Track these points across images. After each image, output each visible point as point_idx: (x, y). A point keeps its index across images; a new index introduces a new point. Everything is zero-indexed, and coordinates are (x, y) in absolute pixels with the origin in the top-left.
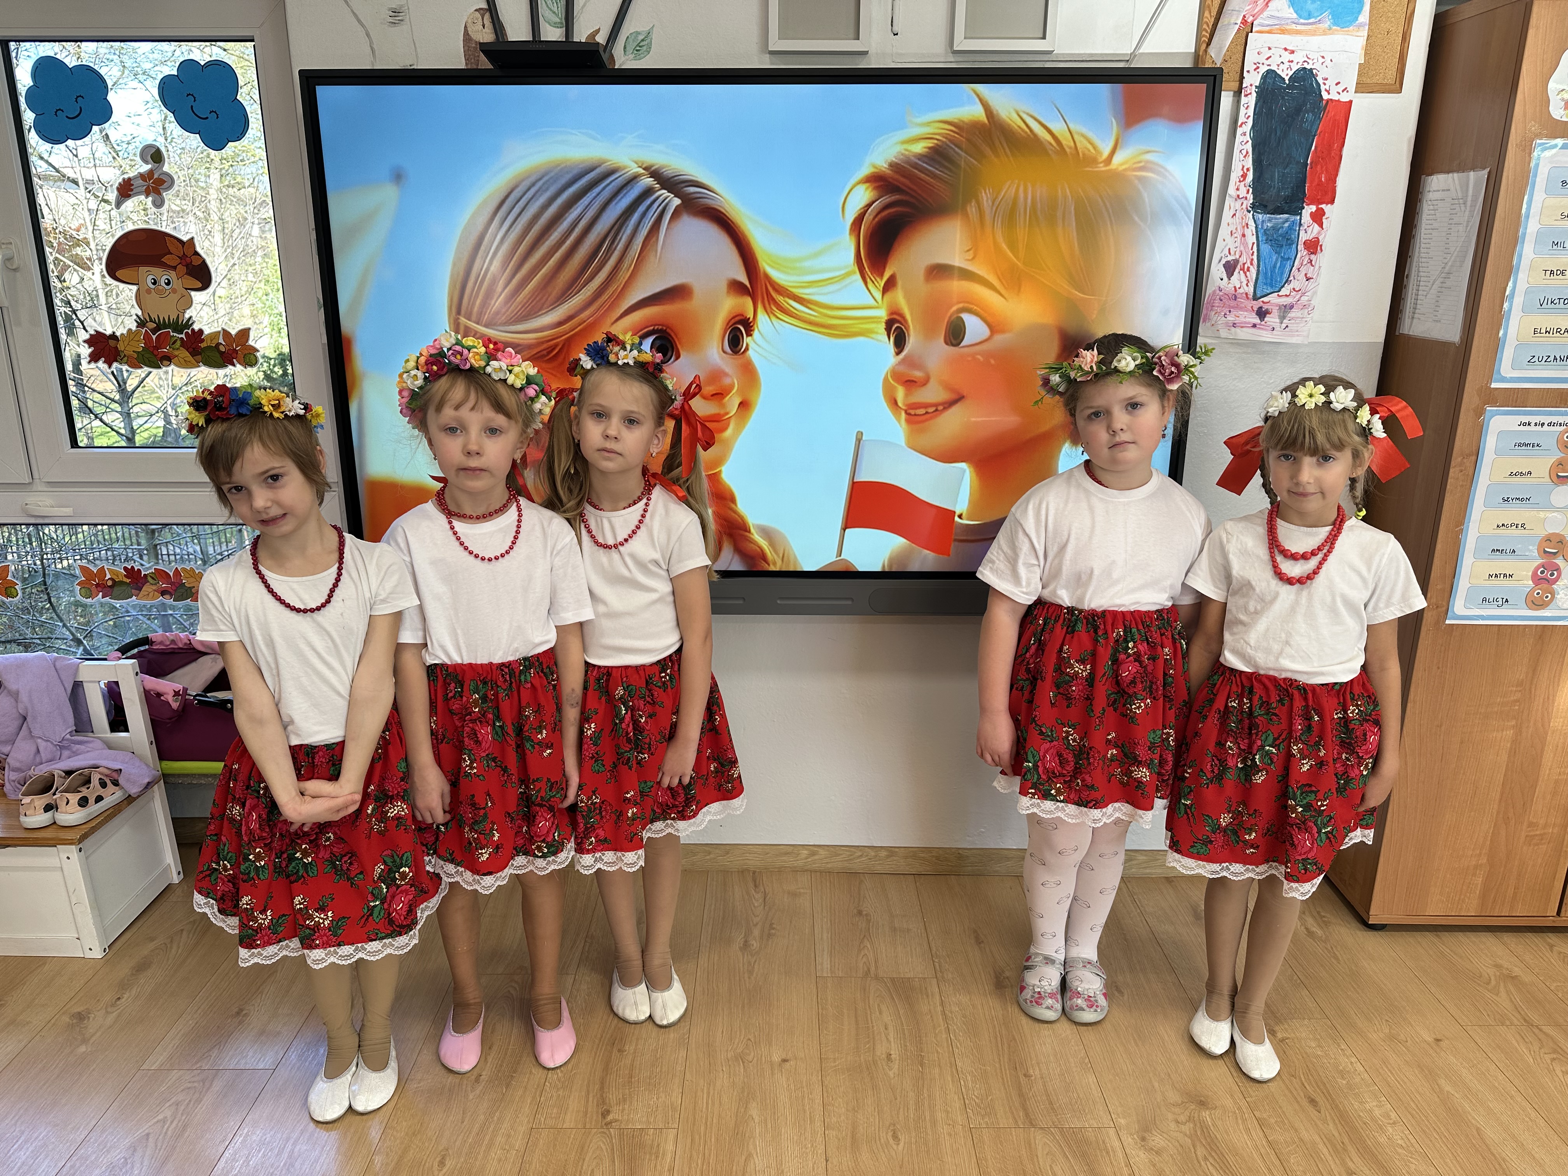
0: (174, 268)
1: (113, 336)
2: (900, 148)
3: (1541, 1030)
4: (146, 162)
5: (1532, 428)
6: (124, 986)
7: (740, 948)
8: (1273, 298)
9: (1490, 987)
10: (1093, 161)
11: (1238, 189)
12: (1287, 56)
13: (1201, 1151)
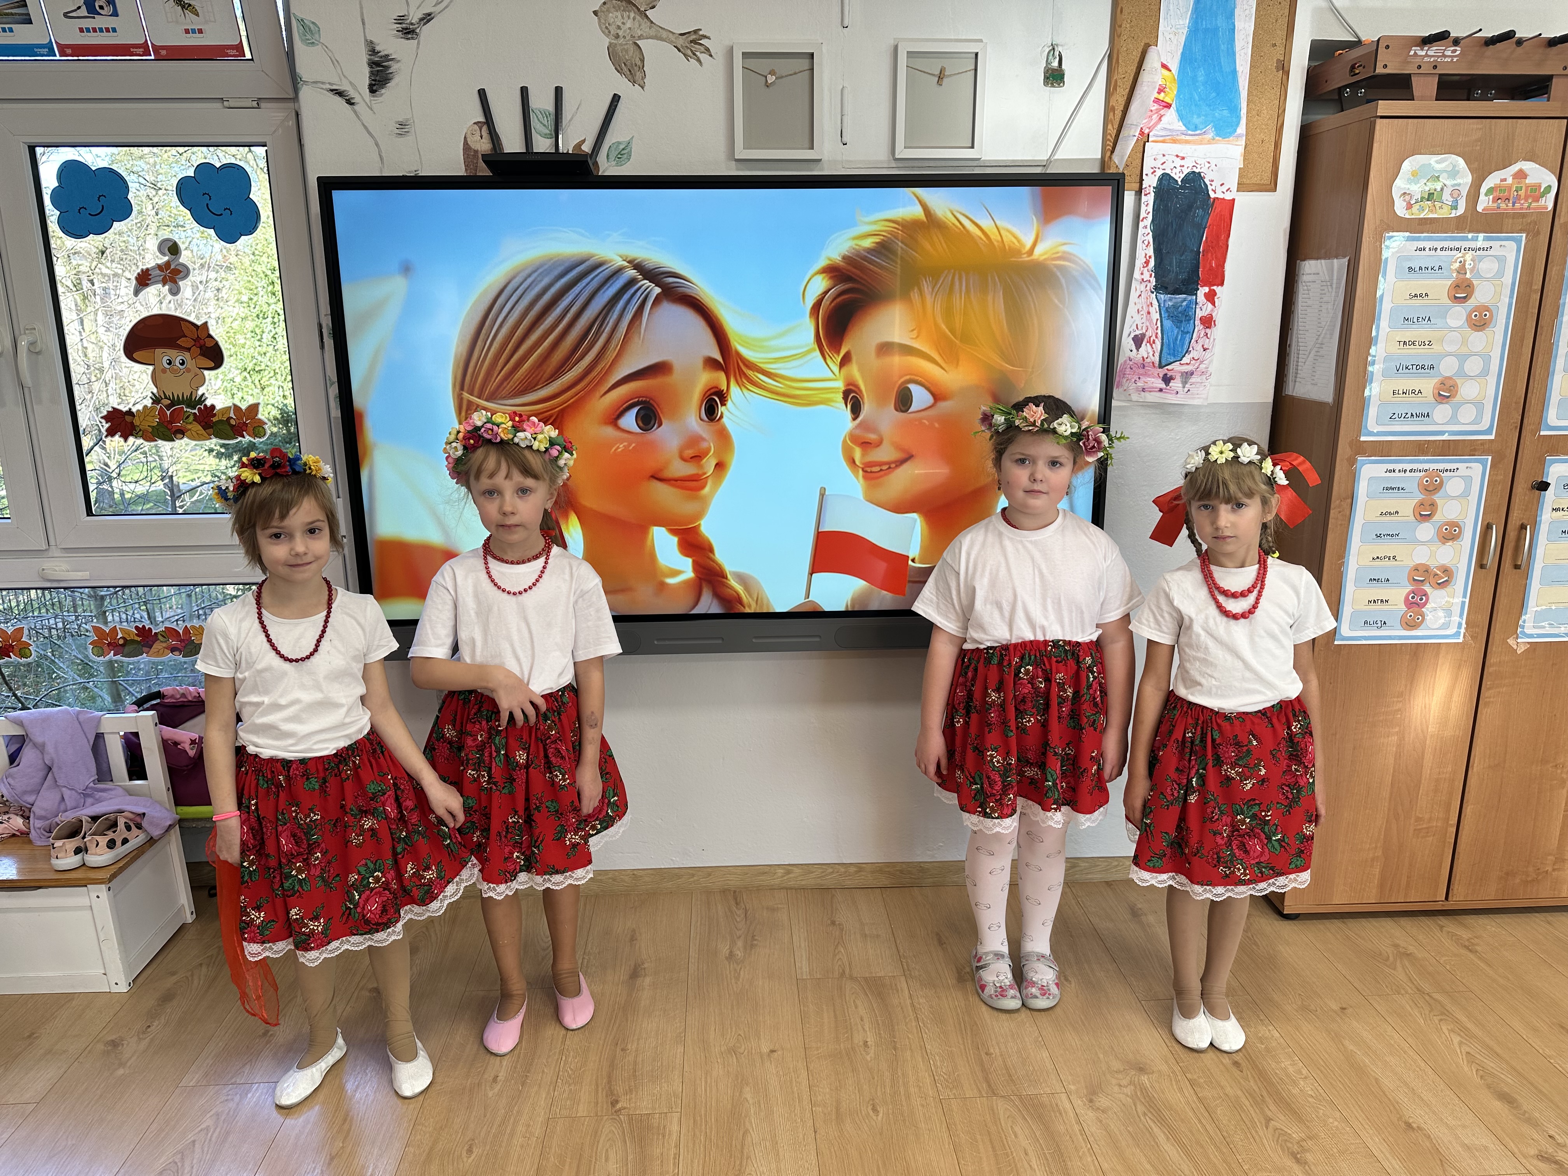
0: (188, 350)
1: (130, 413)
2: (852, 243)
3: (1431, 997)
4: (164, 254)
5: (1397, 474)
6: (152, 1015)
7: (727, 958)
8: (1176, 366)
9: (1388, 963)
10: (1018, 252)
11: (1142, 274)
12: (1178, 162)
13: (1141, 1108)
